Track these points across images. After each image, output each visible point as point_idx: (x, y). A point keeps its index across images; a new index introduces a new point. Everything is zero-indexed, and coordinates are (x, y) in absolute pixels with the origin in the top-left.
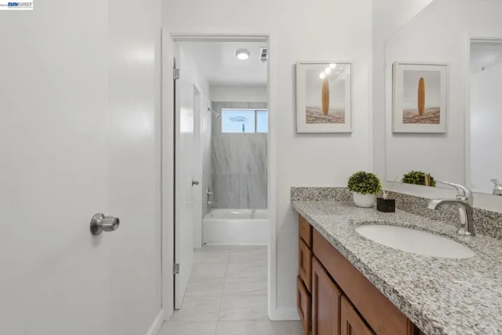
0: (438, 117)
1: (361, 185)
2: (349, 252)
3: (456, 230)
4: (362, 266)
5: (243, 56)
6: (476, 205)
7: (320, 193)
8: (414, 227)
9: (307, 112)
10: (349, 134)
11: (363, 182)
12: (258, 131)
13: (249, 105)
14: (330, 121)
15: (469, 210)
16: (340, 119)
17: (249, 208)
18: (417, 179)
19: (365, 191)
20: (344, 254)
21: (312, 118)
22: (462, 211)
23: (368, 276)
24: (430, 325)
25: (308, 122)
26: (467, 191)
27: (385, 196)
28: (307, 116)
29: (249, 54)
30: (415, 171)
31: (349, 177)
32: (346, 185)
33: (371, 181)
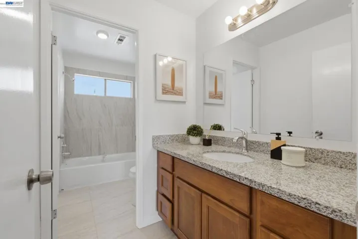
0: (222, 96)
1: (195, 132)
2: (212, 167)
3: (241, 150)
4: (224, 172)
5: (102, 36)
6: (249, 139)
7: (170, 138)
8: (224, 152)
9: (163, 86)
10: (184, 102)
11: (196, 130)
12: (107, 95)
13: (100, 74)
14: (175, 94)
15: (247, 141)
16: (180, 93)
17: (100, 154)
18: (218, 128)
19: (197, 135)
20: (209, 169)
21: (165, 91)
22: (244, 142)
23: (228, 176)
24: (266, 187)
25: (163, 93)
26: (246, 133)
27: (207, 138)
28: (163, 90)
29: (108, 36)
30: (216, 124)
31: (187, 128)
32: (185, 133)
33: (200, 129)
